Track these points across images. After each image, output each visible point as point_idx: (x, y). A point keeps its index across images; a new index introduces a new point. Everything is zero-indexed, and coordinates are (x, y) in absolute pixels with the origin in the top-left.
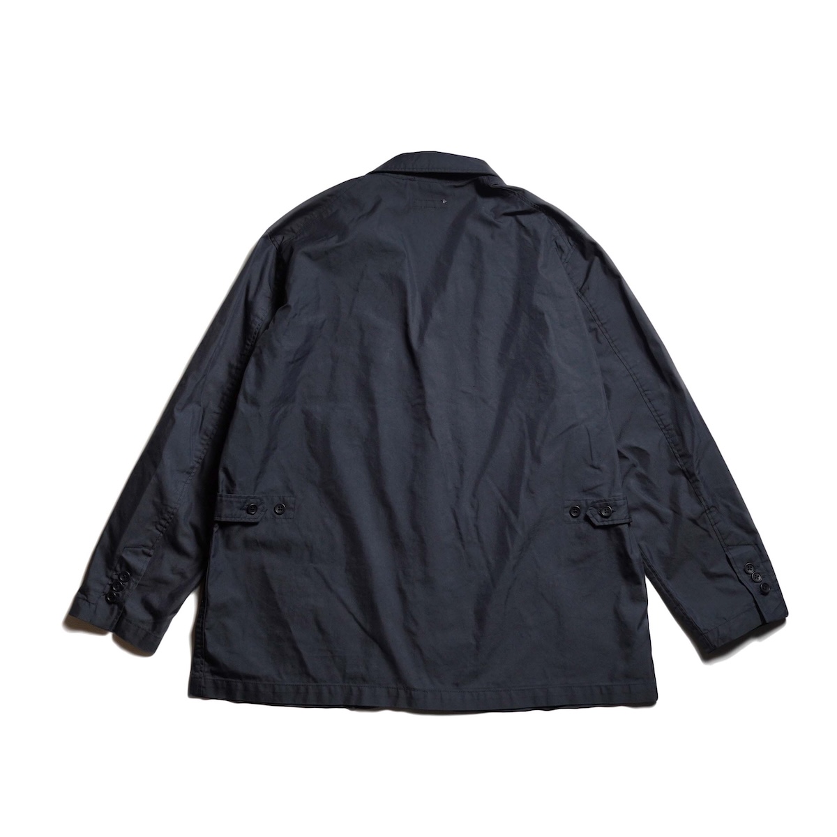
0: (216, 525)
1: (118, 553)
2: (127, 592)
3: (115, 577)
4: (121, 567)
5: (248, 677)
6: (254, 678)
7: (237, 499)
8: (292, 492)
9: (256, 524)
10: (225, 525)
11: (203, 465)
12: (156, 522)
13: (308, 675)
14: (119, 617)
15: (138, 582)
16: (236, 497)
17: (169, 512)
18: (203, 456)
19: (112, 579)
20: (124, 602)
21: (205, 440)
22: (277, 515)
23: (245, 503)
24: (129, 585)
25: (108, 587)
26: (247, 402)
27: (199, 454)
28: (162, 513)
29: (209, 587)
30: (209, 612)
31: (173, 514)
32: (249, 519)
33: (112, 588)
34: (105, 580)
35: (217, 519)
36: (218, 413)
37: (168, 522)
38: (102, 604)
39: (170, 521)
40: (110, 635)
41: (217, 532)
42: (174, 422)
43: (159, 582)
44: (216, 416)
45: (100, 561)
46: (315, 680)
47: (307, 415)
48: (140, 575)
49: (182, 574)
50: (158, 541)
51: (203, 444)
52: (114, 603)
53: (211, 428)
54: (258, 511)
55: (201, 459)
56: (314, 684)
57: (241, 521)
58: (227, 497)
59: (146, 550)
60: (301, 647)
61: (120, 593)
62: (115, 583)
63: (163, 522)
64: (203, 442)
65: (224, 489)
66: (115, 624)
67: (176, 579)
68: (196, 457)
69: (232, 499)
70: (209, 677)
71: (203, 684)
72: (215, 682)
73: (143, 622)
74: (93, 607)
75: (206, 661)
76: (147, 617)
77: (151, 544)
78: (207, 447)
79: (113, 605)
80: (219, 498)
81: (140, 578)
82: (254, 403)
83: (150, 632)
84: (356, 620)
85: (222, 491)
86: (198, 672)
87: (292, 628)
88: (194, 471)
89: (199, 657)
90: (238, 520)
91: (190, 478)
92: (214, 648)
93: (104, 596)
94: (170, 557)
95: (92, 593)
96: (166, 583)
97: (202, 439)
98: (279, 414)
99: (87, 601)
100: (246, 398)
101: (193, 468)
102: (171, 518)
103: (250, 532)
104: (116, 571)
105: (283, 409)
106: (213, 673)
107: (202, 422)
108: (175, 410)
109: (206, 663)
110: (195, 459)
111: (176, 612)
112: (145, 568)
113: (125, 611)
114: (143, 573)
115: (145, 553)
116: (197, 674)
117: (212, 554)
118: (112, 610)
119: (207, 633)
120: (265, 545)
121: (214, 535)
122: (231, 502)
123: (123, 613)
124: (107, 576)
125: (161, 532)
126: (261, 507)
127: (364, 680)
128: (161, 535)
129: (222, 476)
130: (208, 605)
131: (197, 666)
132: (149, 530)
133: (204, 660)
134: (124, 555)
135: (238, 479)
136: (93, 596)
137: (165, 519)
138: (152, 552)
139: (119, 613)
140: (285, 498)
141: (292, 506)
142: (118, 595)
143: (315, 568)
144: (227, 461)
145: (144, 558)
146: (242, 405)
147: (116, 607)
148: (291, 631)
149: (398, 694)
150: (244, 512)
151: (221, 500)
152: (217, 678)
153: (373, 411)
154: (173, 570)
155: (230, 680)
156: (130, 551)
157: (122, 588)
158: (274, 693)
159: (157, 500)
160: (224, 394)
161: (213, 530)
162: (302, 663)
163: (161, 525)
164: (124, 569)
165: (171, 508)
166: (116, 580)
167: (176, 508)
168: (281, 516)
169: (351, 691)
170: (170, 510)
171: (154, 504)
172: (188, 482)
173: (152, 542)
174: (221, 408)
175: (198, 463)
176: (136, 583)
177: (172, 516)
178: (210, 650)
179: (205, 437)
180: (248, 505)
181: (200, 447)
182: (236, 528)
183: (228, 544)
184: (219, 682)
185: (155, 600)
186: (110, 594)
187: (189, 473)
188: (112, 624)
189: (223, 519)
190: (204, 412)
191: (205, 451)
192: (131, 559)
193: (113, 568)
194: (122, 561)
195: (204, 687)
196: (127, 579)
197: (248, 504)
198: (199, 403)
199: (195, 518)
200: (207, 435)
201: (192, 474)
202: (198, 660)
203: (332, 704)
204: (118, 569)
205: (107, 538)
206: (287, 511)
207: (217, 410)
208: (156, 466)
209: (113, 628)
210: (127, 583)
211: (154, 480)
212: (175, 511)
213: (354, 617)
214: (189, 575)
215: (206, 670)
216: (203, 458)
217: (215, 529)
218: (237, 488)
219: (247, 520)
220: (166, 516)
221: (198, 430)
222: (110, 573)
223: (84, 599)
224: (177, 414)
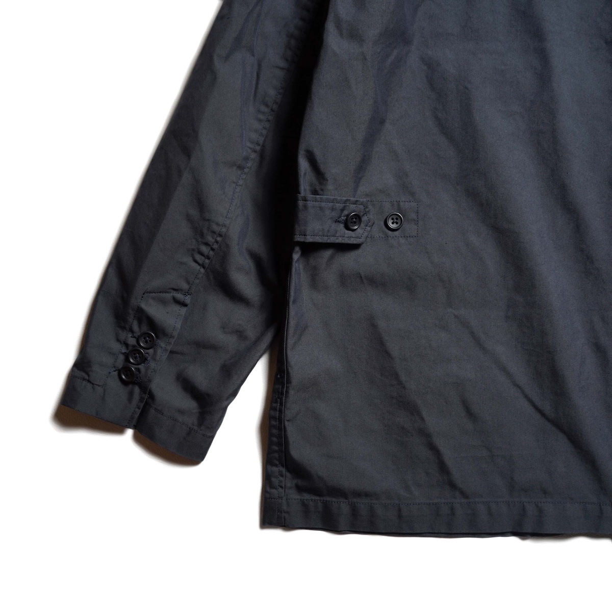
0: (297, 249)
1: (134, 302)
2: (153, 364)
3: (132, 341)
4: (140, 327)
5: (358, 494)
6: (367, 495)
7: (330, 205)
8: (413, 194)
9: (356, 247)
10: (309, 249)
11: (262, 155)
12: (193, 250)
13: (453, 486)
14: (142, 405)
15: (169, 348)
16: (328, 201)
17: (214, 232)
18: (261, 140)
19: (127, 345)
20: (150, 381)
21: (263, 113)
22: (390, 233)
23: (342, 210)
24: (155, 352)
25: (122, 357)
26: (341, 35)
27: (254, 136)
28: (202, 235)
29: (289, 353)
30: (292, 392)
31: (220, 235)
32: (350, 237)
33: (127, 360)
34: (117, 347)
35: (298, 238)
36: (282, 69)
37: (213, 249)
38: (114, 384)
39: (215, 246)
40: (130, 432)
41: (298, 260)
42: (215, 79)
43: (203, 345)
44: (280, 74)
45: (106, 318)
46: (464, 494)
47: (431, 66)
48: (172, 337)
49: (240, 334)
50: (197, 281)
51: (260, 121)
52: (134, 383)
53: (272, 92)
54: (362, 225)
55: (258, 144)
56: (463, 500)
57: (337, 241)
58: (316, 201)
59: (179, 296)
60: (439, 442)
61: (141, 367)
62: (134, 351)
63: (204, 249)
64: (261, 117)
65: (308, 188)
66: (137, 416)
67: (230, 341)
68: (252, 142)
69: (323, 204)
70: (294, 496)
71: (285, 507)
72: (304, 505)
73: (181, 412)
74: (99, 390)
75: (288, 470)
76: (190, 404)
77: (185, 286)
78: (267, 125)
79: (130, 386)
80: (301, 203)
81: (173, 341)
82: (354, 35)
83: (196, 428)
84: (526, 397)
85: (305, 190)
86: (275, 488)
87: (424, 414)
88: (249, 165)
89: (276, 466)
90: (332, 240)
91: (244, 177)
92: (301, 451)
93: (116, 373)
94: (218, 305)
95: (96, 368)
96: (214, 347)
97: (259, 111)
98: (390, 61)
99: (89, 381)
100: (339, 27)
101: (246, 159)
102: (217, 242)
103: (348, 260)
104: (132, 331)
105: (395, 52)
106: (300, 489)
107: (257, 84)
108: (215, 58)
109: (288, 475)
110: (252, 146)
111: (234, 394)
112: (178, 326)
113: (152, 396)
114: (175, 334)
115: (177, 302)
116: (273, 491)
117: (292, 299)
118: (131, 394)
119: (290, 429)
120: (374, 282)
121: (295, 265)
122: (321, 208)
123: (148, 399)
124: (118, 340)
125: (203, 266)
126: (365, 219)
127: (545, 492)
128: (202, 270)
129: (303, 164)
130: (289, 382)
131: (273, 479)
132: (182, 263)
133: (283, 470)
134: (143, 306)
135: (332, 170)
136: (98, 373)
137: (207, 244)
138: (188, 300)
139: (141, 400)
140: (402, 204)
141: (413, 216)
142: (138, 370)
143: (456, 316)
144: (310, 139)
145: (176, 308)
146: (333, 40)
147: (137, 390)
148: (422, 419)
149: (601, 511)
150: (342, 226)
151: (305, 207)
152: (306, 496)
153: (543, 56)
154: (224, 327)
155: (328, 499)
156: (153, 298)
157: (144, 360)
158: (400, 516)
159: (194, 212)
160: (290, 36)
161: (291, 258)
162: (443, 468)
163: (201, 254)
164: (145, 328)
165: (218, 224)
166: (134, 346)
167: (224, 225)
168: (397, 233)
169: (524, 509)
170: (215, 228)
171: (189, 219)
172: (241, 182)
173: (188, 283)
174: (287, 60)
175: (255, 151)
176: (166, 350)
177: (219, 239)
178: (295, 453)
179: (263, 108)
180: (347, 216)
181: (257, 125)
182: (328, 253)
183: (315, 282)
184: (311, 503)
185: (201, 377)
186: (126, 369)
187: (240, 168)
188: (132, 418)
189: (310, 239)
190: (259, 65)
191: (264, 132)
192: (154, 310)
193: (127, 326)
194: (142, 316)
195: (287, 512)
196: (152, 345)
197: (346, 212)
198: (251, 51)
199: (255, 242)
200: (267, 106)
201: (246, 170)
202: (275, 469)
203: (494, 532)
204: (136, 327)
205: (114, 280)
206: (406, 226)
207: (283, 64)
208: (189, 156)
209: (134, 422)
210: (151, 351)
211: (186, 178)
212: (224, 230)
213: (523, 392)
214: (252, 334)
215: (289, 485)
216: (261, 142)
217: (296, 256)
218: (330, 187)
219: (347, 241)
220: (210, 239)
221: (252, 98)
222: (124, 335)
223: (84, 379)
224: (218, 63)
